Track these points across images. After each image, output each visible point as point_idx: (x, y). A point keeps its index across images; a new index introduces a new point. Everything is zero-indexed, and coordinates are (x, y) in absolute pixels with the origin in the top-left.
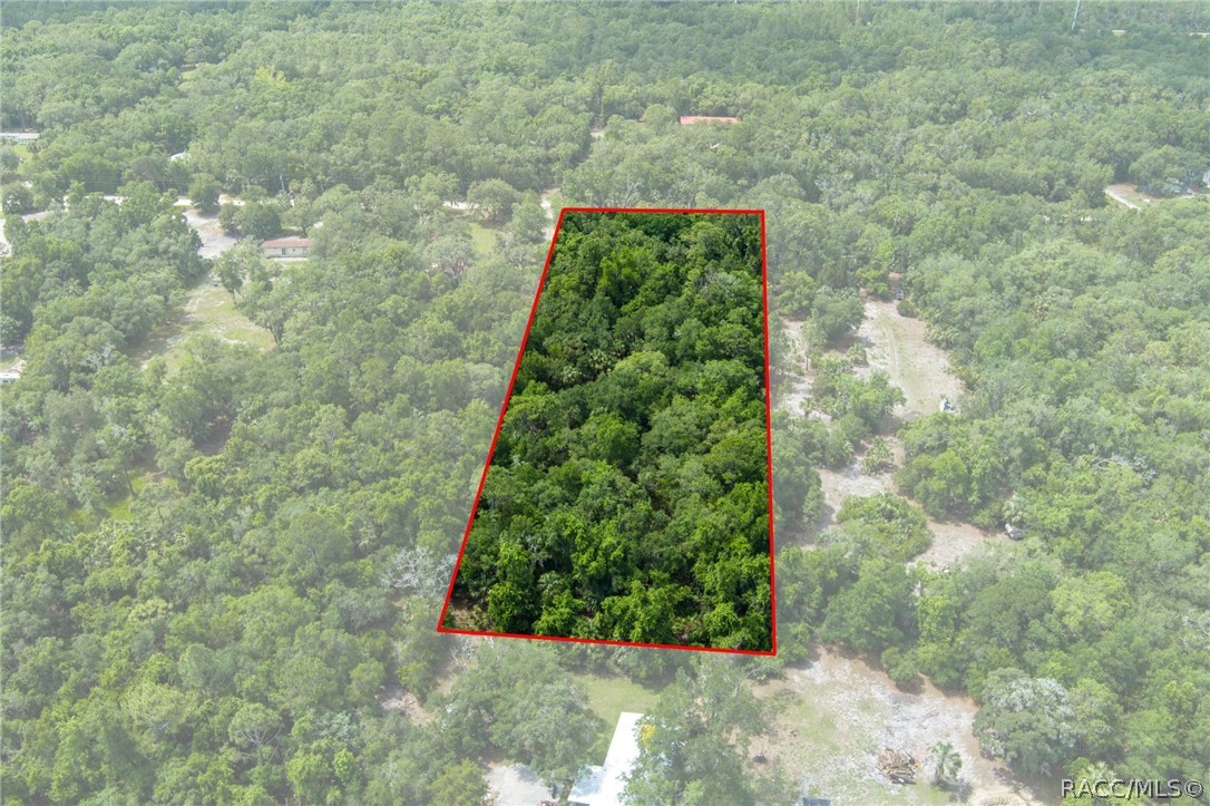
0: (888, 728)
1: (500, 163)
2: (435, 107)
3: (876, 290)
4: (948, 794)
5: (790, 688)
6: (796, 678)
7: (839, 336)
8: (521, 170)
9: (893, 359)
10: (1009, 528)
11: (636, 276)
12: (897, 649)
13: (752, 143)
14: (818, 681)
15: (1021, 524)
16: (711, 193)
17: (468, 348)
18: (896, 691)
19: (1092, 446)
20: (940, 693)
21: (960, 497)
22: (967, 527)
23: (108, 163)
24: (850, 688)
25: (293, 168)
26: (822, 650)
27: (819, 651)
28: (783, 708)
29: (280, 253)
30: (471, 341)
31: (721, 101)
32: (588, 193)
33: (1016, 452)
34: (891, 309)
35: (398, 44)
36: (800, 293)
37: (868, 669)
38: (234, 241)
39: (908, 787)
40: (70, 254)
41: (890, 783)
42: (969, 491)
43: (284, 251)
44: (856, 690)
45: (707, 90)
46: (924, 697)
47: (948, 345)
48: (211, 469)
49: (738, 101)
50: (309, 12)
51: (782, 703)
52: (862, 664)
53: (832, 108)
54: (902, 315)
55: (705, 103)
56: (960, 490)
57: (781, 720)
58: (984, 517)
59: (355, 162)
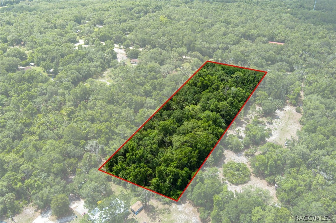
2: (198, 30)
5: (170, 209)
6: (174, 207)
7: (269, 114)
8: (208, 50)
9: (282, 124)
11: (209, 84)
12: (204, 208)
13: (281, 52)
14: (179, 210)
16: (256, 64)
17: (153, 95)
18: (200, 221)
19: (318, 167)
21: (262, 170)
22: (264, 181)
23: (109, 35)
24: (187, 215)
25: (150, 42)
26: (188, 202)
27: (187, 201)
28: (163, 213)
29: (135, 63)
30: (154, 93)
33: (288, 162)
34: (293, 109)
35: (202, 13)
36: (262, 98)
37: (197, 211)
38: (127, 58)
40: (82, 55)
42: (266, 169)
43: (136, 62)
44: (188, 216)
45: (280, 35)
49: (289, 39)
50: (186, 3)
51: (164, 212)
52: (196, 209)
54: (297, 112)
55: (278, 38)
56: (263, 168)
57: (160, 216)
58: (268, 179)
59: (166, 43)
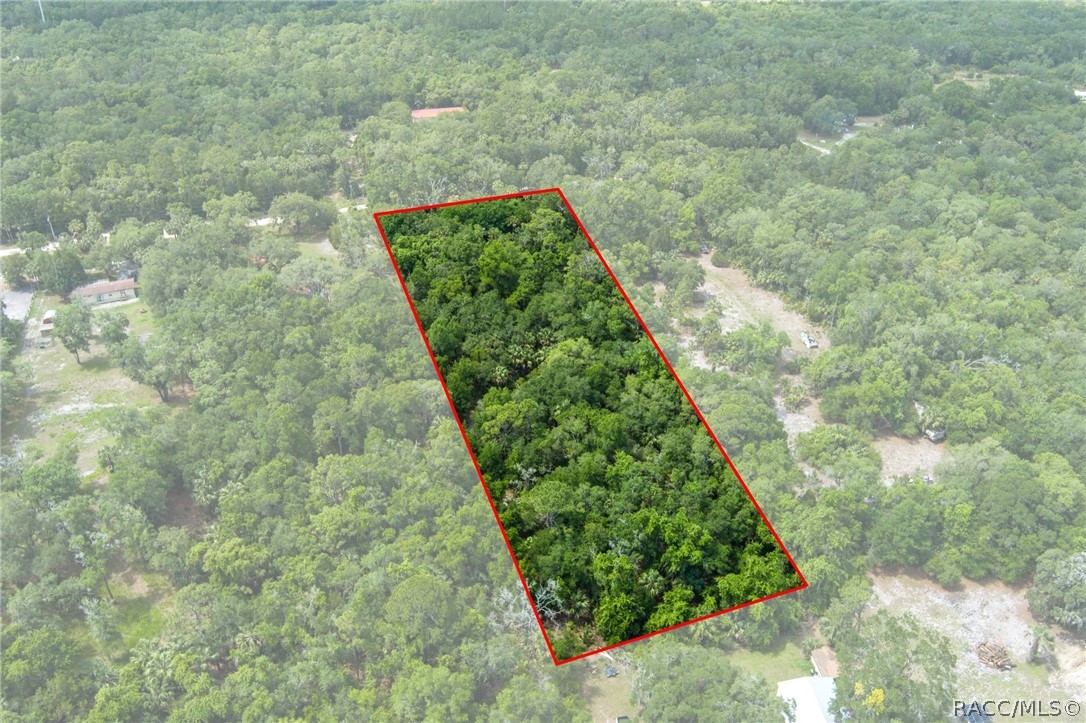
0: (963, 625)
1: (282, 175)
3: (688, 248)
4: (1043, 667)
9: (739, 306)
10: (932, 434)
15: (941, 427)
18: (947, 593)
20: (976, 584)
21: (888, 415)
22: (893, 439)
24: (913, 600)
26: (871, 576)
27: (869, 577)
29: (95, 300)
30: (394, 359)
31: (446, 93)
32: (393, 195)
37: (913, 580)
39: (1014, 671)
41: (999, 672)
42: (894, 409)
43: (100, 297)
44: (919, 601)
45: (430, 84)
46: (968, 591)
47: (774, 287)
48: (237, 557)
49: (461, 91)
52: (906, 577)
53: (551, 90)
54: (717, 267)
58: (910, 429)
59: (129, 194)
